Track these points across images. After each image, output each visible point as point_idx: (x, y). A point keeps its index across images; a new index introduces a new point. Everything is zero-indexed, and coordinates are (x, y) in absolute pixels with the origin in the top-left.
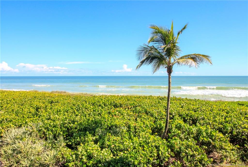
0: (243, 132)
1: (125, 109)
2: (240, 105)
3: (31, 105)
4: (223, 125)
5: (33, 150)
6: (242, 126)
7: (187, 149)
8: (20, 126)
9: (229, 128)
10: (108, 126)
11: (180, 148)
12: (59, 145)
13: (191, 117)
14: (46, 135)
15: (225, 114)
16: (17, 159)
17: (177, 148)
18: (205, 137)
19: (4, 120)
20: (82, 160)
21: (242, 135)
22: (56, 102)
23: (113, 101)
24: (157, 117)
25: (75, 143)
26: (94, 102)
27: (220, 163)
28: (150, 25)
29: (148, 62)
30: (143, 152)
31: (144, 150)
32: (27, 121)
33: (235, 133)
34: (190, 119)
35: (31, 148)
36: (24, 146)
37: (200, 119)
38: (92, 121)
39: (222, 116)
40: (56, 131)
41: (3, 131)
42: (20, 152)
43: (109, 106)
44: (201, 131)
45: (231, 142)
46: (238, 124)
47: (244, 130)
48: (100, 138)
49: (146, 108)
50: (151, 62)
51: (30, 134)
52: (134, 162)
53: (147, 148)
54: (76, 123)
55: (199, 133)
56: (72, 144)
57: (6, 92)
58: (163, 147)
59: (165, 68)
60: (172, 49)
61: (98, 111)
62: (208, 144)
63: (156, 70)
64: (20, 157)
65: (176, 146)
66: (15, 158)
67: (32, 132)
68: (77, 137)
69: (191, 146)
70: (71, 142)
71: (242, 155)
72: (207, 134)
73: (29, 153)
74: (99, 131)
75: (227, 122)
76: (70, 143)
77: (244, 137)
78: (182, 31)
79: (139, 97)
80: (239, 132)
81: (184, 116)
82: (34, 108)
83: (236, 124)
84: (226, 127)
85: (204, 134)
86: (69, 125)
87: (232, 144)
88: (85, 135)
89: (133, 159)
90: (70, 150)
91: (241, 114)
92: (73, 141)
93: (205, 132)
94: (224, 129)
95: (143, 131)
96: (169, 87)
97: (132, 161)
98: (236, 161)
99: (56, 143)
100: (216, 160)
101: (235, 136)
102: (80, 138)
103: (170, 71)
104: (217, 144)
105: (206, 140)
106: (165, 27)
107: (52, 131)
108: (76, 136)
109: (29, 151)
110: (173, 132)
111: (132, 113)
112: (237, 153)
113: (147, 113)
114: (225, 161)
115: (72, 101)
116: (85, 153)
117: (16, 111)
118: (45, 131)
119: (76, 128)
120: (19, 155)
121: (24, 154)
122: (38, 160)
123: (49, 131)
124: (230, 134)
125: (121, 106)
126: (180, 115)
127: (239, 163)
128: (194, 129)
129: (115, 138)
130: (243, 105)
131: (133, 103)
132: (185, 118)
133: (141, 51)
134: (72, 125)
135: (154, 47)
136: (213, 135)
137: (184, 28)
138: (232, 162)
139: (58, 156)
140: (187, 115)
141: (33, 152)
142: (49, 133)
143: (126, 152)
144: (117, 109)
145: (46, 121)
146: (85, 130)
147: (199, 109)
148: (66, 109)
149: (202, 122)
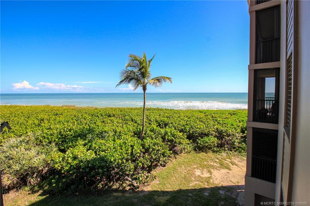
0: (196, 131)
1: (117, 118)
2: (201, 112)
3: (37, 118)
4: (184, 127)
5: (24, 156)
6: (197, 127)
7: (154, 146)
8: (21, 136)
9: (188, 129)
10: (99, 132)
11: (149, 146)
12: (51, 150)
13: (163, 122)
14: (43, 142)
15: (187, 119)
16: (8, 164)
17: (147, 146)
18: (170, 136)
19: (6, 131)
20: (68, 161)
21: (196, 133)
22: (60, 115)
23: (108, 112)
24: (139, 123)
25: (67, 147)
26: (93, 114)
27: (180, 154)
28: (129, 54)
29: (126, 82)
30: (121, 151)
31: (121, 149)
32: (27, 131)
33: (191, 132)
34: (163, 124)
35: (23, 154)
36: (16, 153)
37: (170, 123)
38: (87, 129)
39: (185, 120)
40: (52, 138)
41: (3, 140)
42: (12, 158)
43: (104, 117)
44: (167, 132)
45: (187, 138)
46: (194, 125)
47: (197, 129)
48: (89, 142)
49: (132, 117)
50: (129, 82)
51: (27, 142)
52: (111, 159)
53: (124, 147)
54: (72, 131)
55: (166, 133)
56: (64, 148)
57: (19, 106)
58: (137, 145)
59: (141, 86)
60: (145, 73)
61: (94, 121)
62: (171, 141)
63: (136, 88)
64: (12, 162)
65: (146, 144)
66: (7, 164)
67: (29, 140)
68: (70, 142)
69: (158, 143)
70: (63, 146)
71: (195, 147)
72: (171, 134)
73: (21, 159)
74: (90, 136)
75: (187, 125)
76: (63, 148)
77: (197, 134)
78: (152, 60)
79: (131, 109)
80: (194, 131)
81: (159, 122)
82: (39, 120)
83: (193, 126)
84: (186, 128)
85: (169, 134)
86: (67, 132)
87: (188, 140)
88: (77, 140)
89: (110, 157)
90: (62, 153)
91: (197, 118)
92: (65, 146)
93: (170, 132)
94: (185, 129)
95: (125, 135)
96: (144, 101)
97: (110, 158)
98: (191, 151)
99: (48, 149)
100: (177, 152)
101: (192, 134)
102: (72, 143)
103: (144, 89)
104: (177, 141)
105: (170, 138)
106: (140, 56)
107: (48, 138)
108: (68, 142)
109: (21, 157)
110: (147, 134)
111: (121, 121)
112: (192, 145)
113: (132, 121)
114: (184, 152)
115: (75, 113)
116: (71, 155)
117: (21, 123)
118: (42, 139)
119: (72, 135)
120: (11, 161)
121: (16, 159)
122: (27, 164)
123: (45, 139)
124: (188, 133)
125: (114, 116)
126: (156, 121)
127: (193, 152)
128: (163, 131)
129: (101, 141)
130: (202, 112)
131: (124, 114)
132: (160, 123)
133: (123, 74)
134: (68, 132)
135: (133, 71)
136: (175, 135)
137: (153, 57)
138: (188, 152)
139: (47, 159)
140: (161, 121)
141: (25, 158)
142: (45, 140)
143: (107, 152)
144: (110, 118)
145: (46, 131)
146: (79, 136)
147: (171, 117)
148: (67, 120)
149: (171, 125)
